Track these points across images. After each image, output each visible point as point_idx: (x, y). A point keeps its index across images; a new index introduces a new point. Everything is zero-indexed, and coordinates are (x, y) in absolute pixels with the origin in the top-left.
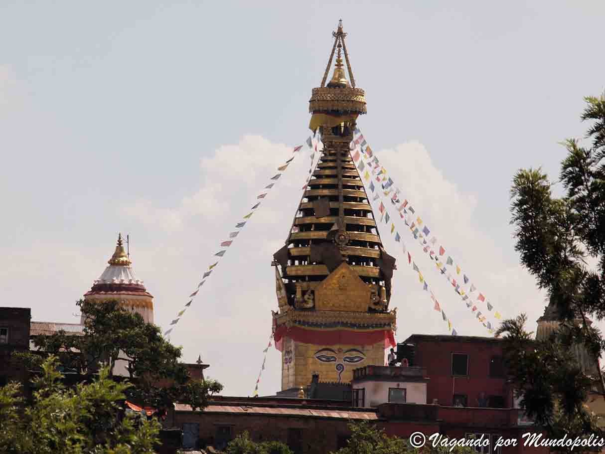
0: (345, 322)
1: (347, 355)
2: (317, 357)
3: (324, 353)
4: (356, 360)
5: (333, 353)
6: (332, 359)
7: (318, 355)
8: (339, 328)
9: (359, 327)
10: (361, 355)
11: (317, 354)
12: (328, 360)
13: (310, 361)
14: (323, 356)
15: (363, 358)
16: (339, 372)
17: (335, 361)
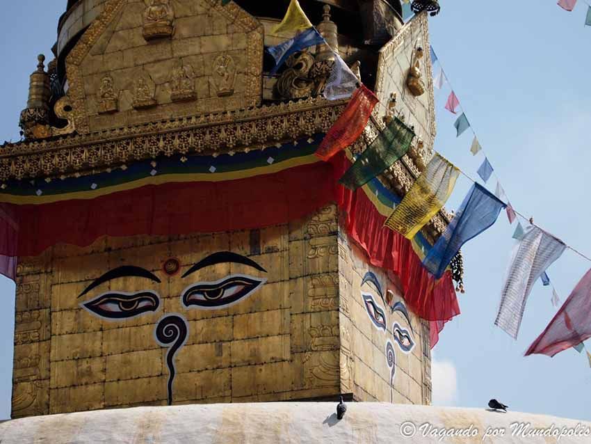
0: (169, 153)
1: (197, 279)
2: (87, 305)
3: (117, 286)
4: (229, 292)
5: (148, 281)
6: (142, 304)
7: (92, 296)
8: (155, 179)
9: (224, 162)
10: (250, 273)
11: (90, 293)
12: (129, 307)
13: (64, 322)
14: (111, 298)
15: (256, 283)
16: (171, 345)
17: (153, 308)
